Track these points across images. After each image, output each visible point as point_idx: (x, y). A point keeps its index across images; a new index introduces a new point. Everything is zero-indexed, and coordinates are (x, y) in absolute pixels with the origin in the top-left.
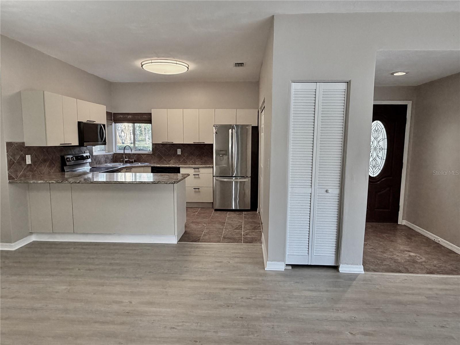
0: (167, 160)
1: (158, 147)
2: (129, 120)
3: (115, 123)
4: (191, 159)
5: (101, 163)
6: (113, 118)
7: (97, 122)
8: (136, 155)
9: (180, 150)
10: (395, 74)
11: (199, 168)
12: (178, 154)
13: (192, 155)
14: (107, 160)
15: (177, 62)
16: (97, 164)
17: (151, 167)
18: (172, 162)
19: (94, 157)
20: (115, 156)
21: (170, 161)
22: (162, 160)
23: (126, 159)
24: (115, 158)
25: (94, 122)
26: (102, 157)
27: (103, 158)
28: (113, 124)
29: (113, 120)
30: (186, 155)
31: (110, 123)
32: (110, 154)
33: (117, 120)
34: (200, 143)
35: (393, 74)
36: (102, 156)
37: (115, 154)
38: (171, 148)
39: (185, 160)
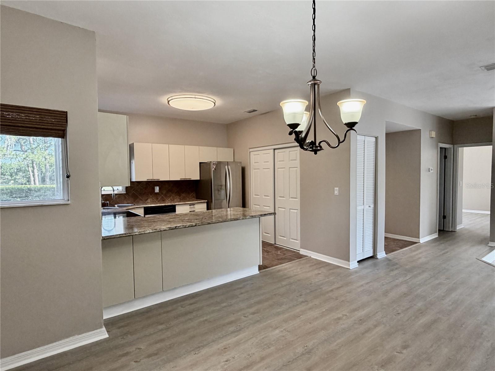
0: (143, 199)
4: (170, 197)
9: (158, 187)
11: (194, 204)
12: (156, 191)
13: (171, 192)
15: (196, 96)
17: (143, 208)
18: (150, 201)
21: (147, 200)
22: (137, 199)
30: (164, 192)
34: (187, 179)
39: (163, 198)
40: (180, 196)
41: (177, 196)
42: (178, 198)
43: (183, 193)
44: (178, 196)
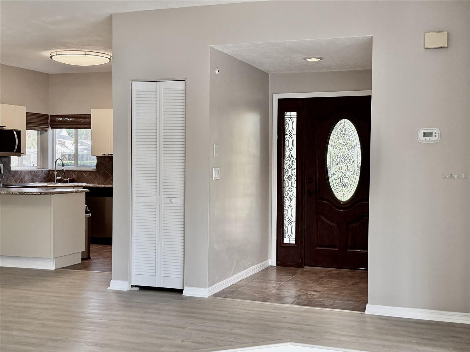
2: (70, 125)
3: (53, 128)
5: (23, 182)
6: (49, 122)
7: (8, 127)
8: (77, 172)
10: (307, 60)
14: (34, 178)
16: (18, 182)
19: (12, 173)
20: (50, 174)
23: (58, 178)
24: (50, 176)
25: (4, 128)
26: (26, 174)
27: (29, 175)
28: (50, 130)
29: (50, 124)
31: (45, 129)
32: (42, 171)
33: (54, 125)
35: (305, 59)
36: (26, 172)
37: (50, 172)
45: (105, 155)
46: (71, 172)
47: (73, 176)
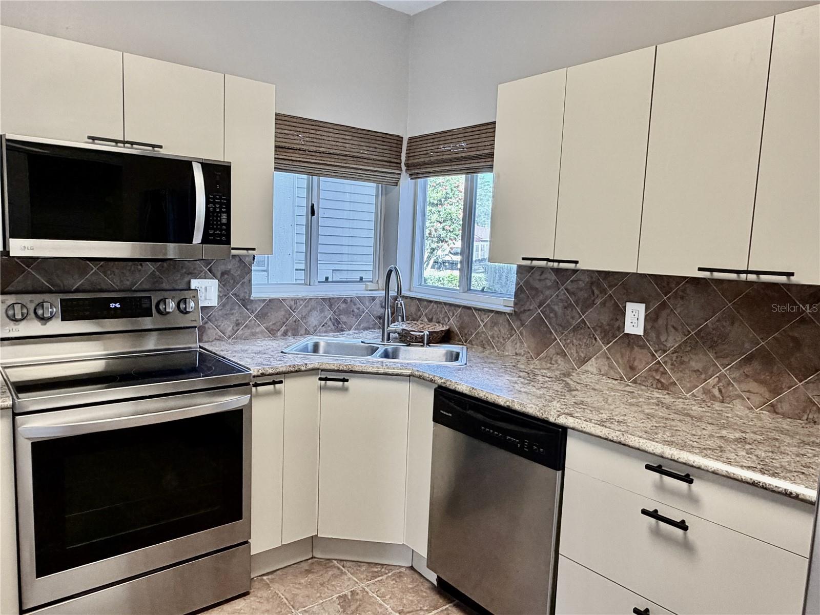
0: (572, 352)
1: (537, 285)
4: (702, 374)
6: (404, 158)
9: (641, 307)
12: (629, 329)
13: (711, 347)
18: (595, 371)
19: (258, 307)
21: (584, 361)
22: (551, 350)
27: (322, 311)
28: (405, 181)
29: (406, 164)
30: (673, 341)
31: (391, 178)
34: (752, 277)
36: (313, 303)
38: (596, 292)
39: (664, 373)
40: (776, 391)
41: (753, 386)
42: (757, 399)
43: (802, 377)
44: (763, 390)
45: (535, 263)
46: (446, 308)
47: (449, 320)
